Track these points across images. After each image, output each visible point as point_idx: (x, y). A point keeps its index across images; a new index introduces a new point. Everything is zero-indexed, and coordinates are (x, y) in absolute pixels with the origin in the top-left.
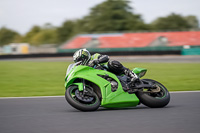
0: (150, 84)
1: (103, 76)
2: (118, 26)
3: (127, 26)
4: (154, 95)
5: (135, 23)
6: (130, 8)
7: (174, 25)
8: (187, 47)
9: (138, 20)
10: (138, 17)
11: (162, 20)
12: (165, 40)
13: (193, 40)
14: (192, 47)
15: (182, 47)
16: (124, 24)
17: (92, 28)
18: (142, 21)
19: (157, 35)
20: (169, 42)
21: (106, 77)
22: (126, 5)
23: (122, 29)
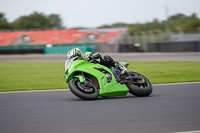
0: (136, 76)
1: (99, 69)
4: (139, 85)
8: (49, 46)
12: (27, 38)
13: (56, 39)
14: (54, 46)
15: (45, 46)
19: (20, 34)
20: (32, 41)
21: (101, 70)
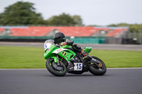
2: (24, 21)
3: (31, 21)
5: (36, 19)
6: (34, 9)
7: (64, 22)
8: (72, 37)
9: (39, 17)
10: (39, 15)
11: (56, 17)
12: (57, 31)
13: (77, 32)
14: (76, 37)
16: (29, 19)
17: (6, 22)
18: (42, 18)
19: (52, 28)
22: (31, 7)
23: (27, 23)
